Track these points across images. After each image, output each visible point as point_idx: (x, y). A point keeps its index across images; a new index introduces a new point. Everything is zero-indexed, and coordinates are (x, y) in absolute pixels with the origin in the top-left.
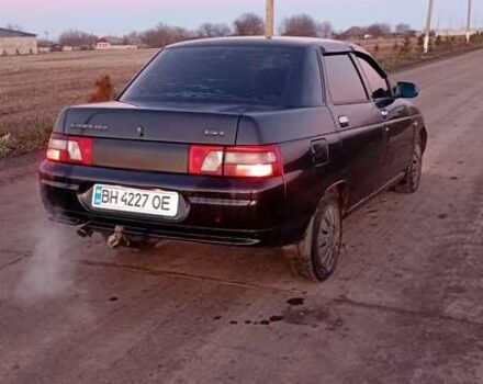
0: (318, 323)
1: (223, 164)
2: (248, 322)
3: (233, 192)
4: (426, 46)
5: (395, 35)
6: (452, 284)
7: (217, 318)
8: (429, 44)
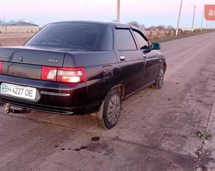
0: (102, 151)
1: (57, 76)
2: (69, 149)
3: (60, 89)
4: (177, 33)
5: (167, 30)
6: (167, 132)
7: (56, 147)
8: (178, 33)
